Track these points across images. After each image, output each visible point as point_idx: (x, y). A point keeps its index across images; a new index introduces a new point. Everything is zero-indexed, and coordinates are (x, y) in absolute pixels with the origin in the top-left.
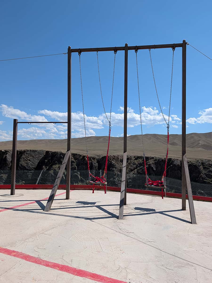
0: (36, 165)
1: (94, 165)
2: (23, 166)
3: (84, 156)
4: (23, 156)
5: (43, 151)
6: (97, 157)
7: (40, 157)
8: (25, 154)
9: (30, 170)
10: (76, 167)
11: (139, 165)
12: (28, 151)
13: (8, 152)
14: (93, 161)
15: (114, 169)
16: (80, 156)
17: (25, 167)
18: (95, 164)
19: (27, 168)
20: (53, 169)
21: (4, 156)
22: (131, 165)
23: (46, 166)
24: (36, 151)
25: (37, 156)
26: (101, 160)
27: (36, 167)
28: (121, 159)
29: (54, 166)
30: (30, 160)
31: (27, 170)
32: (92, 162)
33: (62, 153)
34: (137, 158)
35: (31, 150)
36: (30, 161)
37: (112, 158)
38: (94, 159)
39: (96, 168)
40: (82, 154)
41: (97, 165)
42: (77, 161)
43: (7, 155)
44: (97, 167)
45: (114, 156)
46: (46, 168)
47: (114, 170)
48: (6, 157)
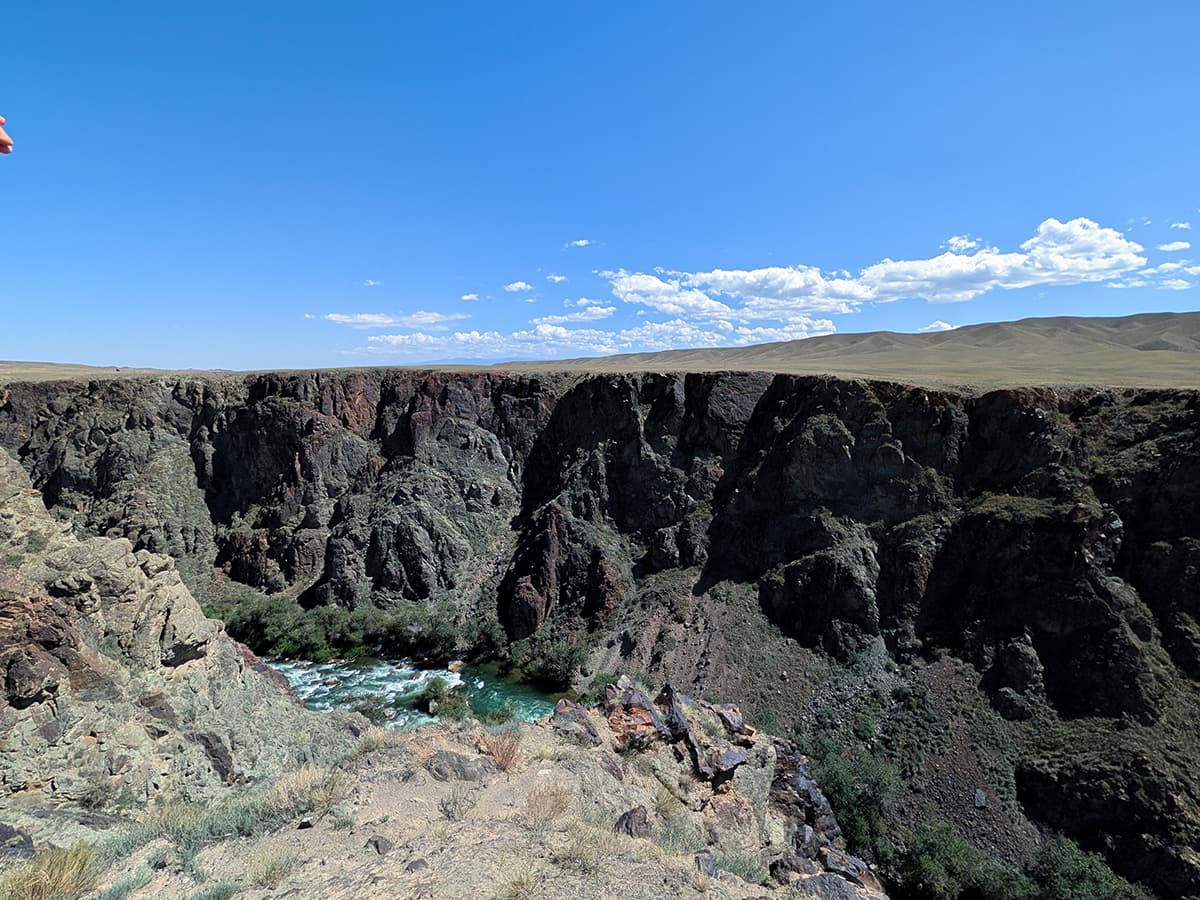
0: (750, 414)
1: (955, 419)
2: (717, 418)
3: (917, 391)
4: (715, 389)
5: (765, 375)
6: (964, 395)
7: (759, 391)
8: (720, 383)
9: (736, 428)
10: (890, 424)
11: (1164, 426)
12: (725, 374)
13: (676, 377)
14: (952, 406)
15: (1049, 436)
16: (901, 388)
17: (722, 419)
18: (960, 416)
19: (727, 421)
20: (811, 428)
21: (668, 390)
22: (1113, 424)
23: (783, 417)
24: (746, 375)
25: (750, 389)
26: (980, 404)
27: (750, 420)
28: (1061, 400)
29: (814, 419)
30: (732, 400)
31: (728, 426)
32: (949, 410)
33: (839, 381)
34: (1147, 398)
35: (732, 373)
36: (734, 402)
37: (1032, 397)
38: (954, 398)
39: (962, 429)
40: (906, 383)
41: (965, 419)
42: (890, 406)
43: (675, 386)
44: (966, 428)
45: (1040, 391)
46: (783, 423)
47: (1049, 440)
48: (673, 390)
